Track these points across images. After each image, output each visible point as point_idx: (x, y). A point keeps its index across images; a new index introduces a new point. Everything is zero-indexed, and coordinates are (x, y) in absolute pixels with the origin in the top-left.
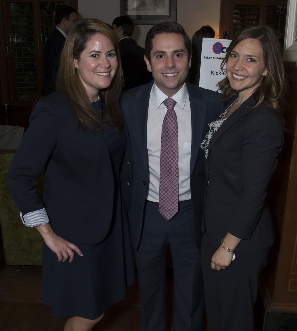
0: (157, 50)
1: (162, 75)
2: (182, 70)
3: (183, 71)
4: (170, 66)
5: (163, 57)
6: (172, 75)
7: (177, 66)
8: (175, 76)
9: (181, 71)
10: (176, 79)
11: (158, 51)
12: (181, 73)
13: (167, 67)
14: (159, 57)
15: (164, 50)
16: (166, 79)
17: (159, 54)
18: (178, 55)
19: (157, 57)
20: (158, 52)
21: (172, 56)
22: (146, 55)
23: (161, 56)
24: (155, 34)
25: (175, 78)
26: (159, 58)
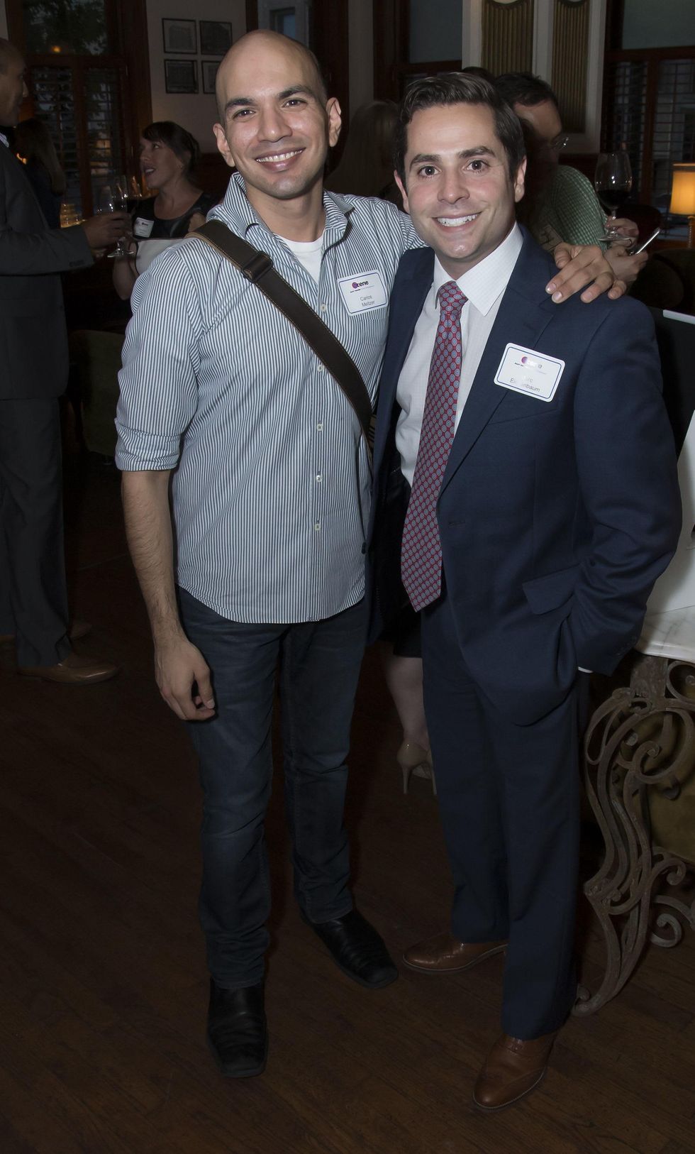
0: (416, 155)
1: (433, 222)
2: (489, 206)
3: (492, 210)
4: (451, 195)
5: (436, 172)
6: (460, 221)
7: (472, 197)
8: (468, 223)
9: (486, 208)
10: (471, 234)
11: (419, 156)
12: (488, 215)
13: (442, 200)
14: (424, 172)
15: (434, 152)
16: (444, 233)
17: (421, 164)
18: (477, 165)
19: (419, 171)
20: (418, 159)
21: (458, 169)
22: (397, 171)
23: (430, 171)
24: (413, 112)
25: (470, 230)
26: (423, 177)
